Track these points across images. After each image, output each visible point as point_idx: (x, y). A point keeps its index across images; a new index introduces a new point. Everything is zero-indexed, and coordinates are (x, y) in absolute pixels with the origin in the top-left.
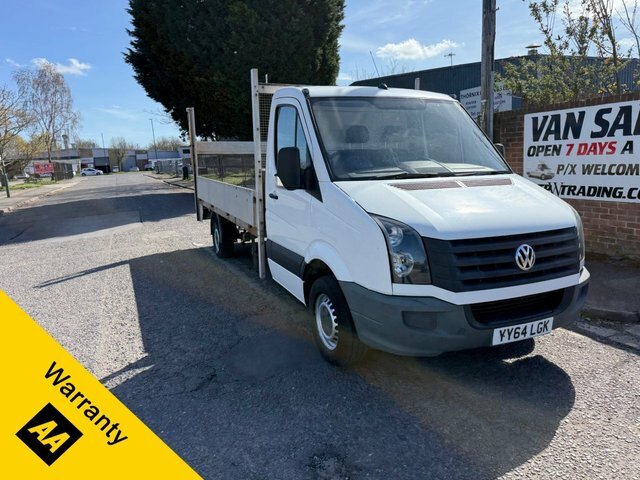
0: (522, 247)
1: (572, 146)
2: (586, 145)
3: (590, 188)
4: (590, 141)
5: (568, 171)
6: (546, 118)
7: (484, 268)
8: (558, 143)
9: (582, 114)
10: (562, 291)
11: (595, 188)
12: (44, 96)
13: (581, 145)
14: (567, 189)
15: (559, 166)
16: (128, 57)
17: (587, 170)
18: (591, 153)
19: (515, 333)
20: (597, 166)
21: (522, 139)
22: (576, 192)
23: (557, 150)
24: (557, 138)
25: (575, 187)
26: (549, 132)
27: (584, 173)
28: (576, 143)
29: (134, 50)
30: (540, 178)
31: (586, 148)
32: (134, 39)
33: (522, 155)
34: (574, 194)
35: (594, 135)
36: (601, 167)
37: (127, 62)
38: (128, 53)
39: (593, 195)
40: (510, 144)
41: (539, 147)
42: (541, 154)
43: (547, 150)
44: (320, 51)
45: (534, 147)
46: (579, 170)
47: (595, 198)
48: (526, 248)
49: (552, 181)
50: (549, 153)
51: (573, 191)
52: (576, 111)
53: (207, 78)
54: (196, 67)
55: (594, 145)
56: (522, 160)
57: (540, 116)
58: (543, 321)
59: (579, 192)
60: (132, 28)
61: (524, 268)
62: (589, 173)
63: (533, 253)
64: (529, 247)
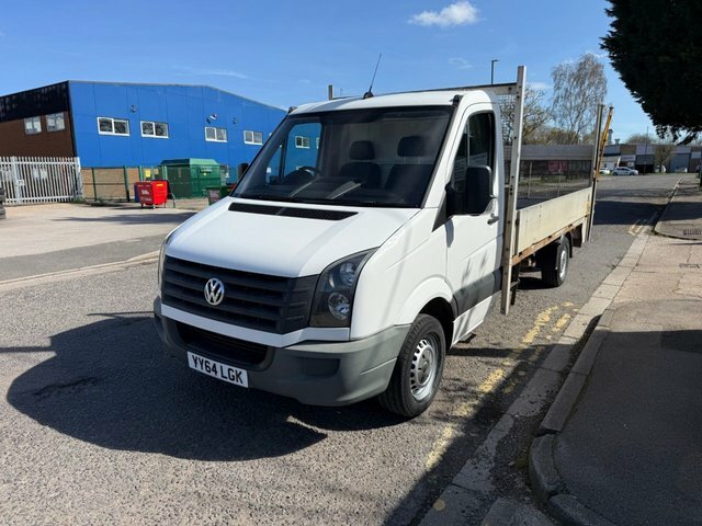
0: (211, 281)
19: (206, 366)
32: (615, 19)
48: (214, 282)
58: (234, 369)
61: (209, 302)
63: (222, 290)
64: (218, 282)
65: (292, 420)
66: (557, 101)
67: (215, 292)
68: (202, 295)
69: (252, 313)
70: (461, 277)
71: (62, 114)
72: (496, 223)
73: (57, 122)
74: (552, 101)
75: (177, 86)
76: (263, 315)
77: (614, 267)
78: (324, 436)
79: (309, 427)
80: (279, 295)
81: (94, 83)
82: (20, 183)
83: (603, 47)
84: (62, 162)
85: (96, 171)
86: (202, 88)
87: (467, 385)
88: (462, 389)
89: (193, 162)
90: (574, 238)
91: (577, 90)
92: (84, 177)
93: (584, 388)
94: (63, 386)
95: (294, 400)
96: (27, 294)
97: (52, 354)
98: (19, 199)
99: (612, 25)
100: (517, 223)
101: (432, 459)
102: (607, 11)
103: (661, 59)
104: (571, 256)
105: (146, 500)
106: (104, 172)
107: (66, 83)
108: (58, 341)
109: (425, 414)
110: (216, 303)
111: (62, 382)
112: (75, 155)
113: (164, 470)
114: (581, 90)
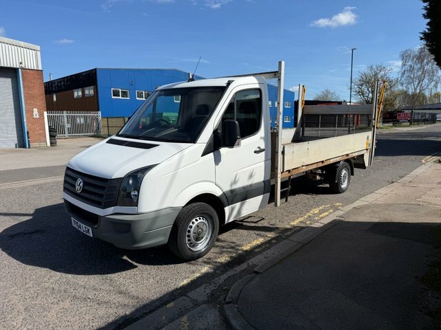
0: (78, 179)
19: (77, 225)
58: (87, 227)
61: (77, 191)
63: (81, 184)
64: (81, 180)
65: (125, 258)
66: (404, 73)
67: (79, 185)
68: (75, 187)
69: (93, 197)
70: (230, 184)
71: (92, 87)
72: (264, 152)
73: (89, 91)
74: (401, 73)
75: (158, 70)
76: (97, 199)
77: (393, 182)
78: (136, 267)
79: (131, 262)
80: (103, 188)
81: (110, 69)
82: (67, 126)
83: (422, 39)
84: (92, 114)
85: (109, 120)
86: (172, 70)
87: (237, 245)
88: (232, 248)
89: (165, 114)
90: (355, 163)
91: (419, 66)
92: (103, 122)
93: (297, 251)
94: (25, 234)
95: (113, 245)
96: (40, 187)
97: (31, 217)
98: (67, 135)
99: (428, 24)
100: (283, 153)
101: (185, 282)
102: (424, 15)
104: (352, 174)
105: (27, 290)
106: (114, 120)
107: (95, 69)
108: (38, 211)
109: (200, 260)
110: (79, 192)
111: (26, 232)
112: (98, 110)
113: (45, 276)
114: (421, 66)
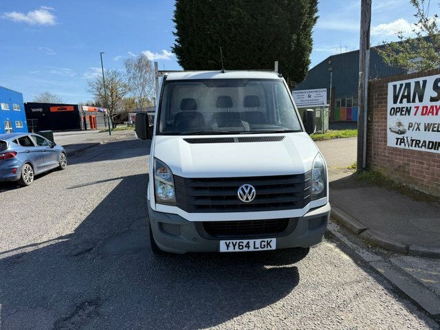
0: (243, 186)
1: (418, 108)
2: (427, 107)
3: (430, 142)
4: (429, 104)
5: (415, 129)
6: (401, 85)
7: (213, 198)
8: (409, 105)
9: (425, 82)
10: (287, 220)
11: (433, 142)
12: (140, 74)
13: (423, 107)
14: (414, 142)
15: (410, 123)
16: (174, 49)
17: (427, 128)
18: (430, 114)
19: (239, 246)
20: (434, 124)
21: (386, 102)
22: (420, 145)
23: (408, 111)
24: (409, 101)
25: (420, 141)
26: (403, 97)
27: (425, 130)
28: (421, 105)
29: (177, 44)
30: (397, 133)
31: (427, 110)
32: (177, 37)
33: (386, 114)
34: (419, 147)
35: (432, 99)
36: (436, 126)
37: (173, 52)
38: (174, 46)
39: (431, 148)
40: (380, 105)
41: (397, 108)
42: (398, 114)
43: (402, 111)
44: (294, 37)
45: (394, 108)
46: (422, 127)
47: (432, 151)
48: (247, 187)
49: (405, 135)
50: (403, 113)
51: (418, 144)
52: (421, 80)
53: (215, 61)
54: (209, 54)
55: (432, 107)
56: (386, 118)
57: (398, 83)
58: (266, 240)
59: (422, 145)
60: (176, 31)
61: (244, 200)
62: (429, 131)
63: (254, 190)
64: (250, 186)
67: (250, 193)
68: (236, 197)
103: (209, 61)
